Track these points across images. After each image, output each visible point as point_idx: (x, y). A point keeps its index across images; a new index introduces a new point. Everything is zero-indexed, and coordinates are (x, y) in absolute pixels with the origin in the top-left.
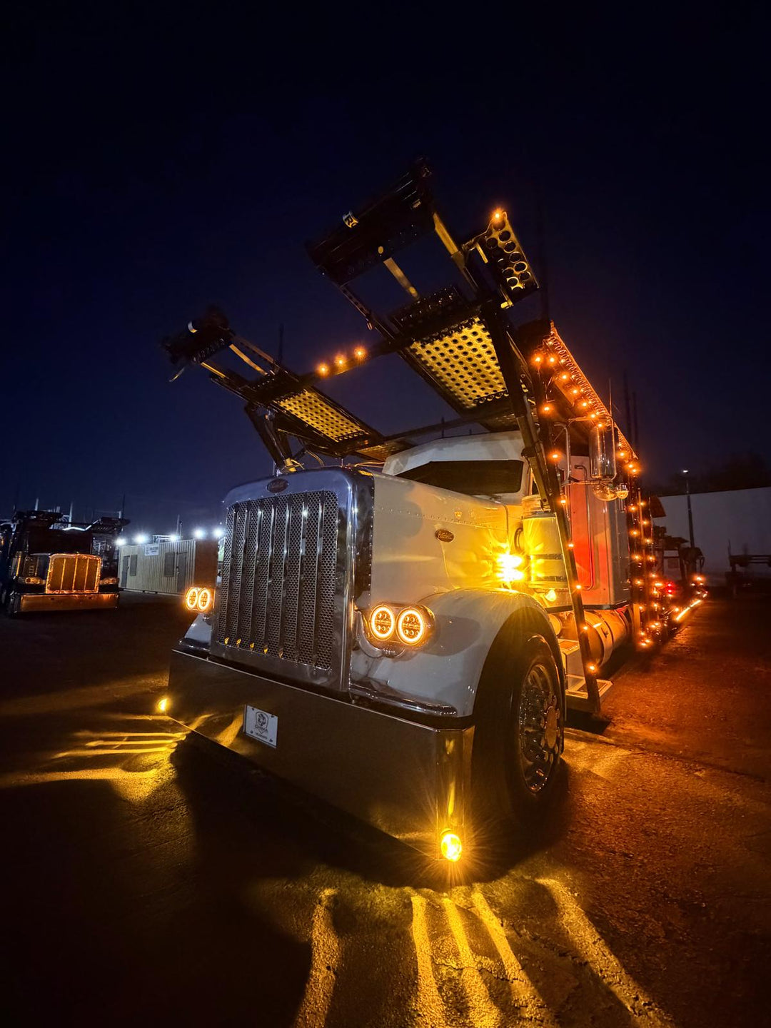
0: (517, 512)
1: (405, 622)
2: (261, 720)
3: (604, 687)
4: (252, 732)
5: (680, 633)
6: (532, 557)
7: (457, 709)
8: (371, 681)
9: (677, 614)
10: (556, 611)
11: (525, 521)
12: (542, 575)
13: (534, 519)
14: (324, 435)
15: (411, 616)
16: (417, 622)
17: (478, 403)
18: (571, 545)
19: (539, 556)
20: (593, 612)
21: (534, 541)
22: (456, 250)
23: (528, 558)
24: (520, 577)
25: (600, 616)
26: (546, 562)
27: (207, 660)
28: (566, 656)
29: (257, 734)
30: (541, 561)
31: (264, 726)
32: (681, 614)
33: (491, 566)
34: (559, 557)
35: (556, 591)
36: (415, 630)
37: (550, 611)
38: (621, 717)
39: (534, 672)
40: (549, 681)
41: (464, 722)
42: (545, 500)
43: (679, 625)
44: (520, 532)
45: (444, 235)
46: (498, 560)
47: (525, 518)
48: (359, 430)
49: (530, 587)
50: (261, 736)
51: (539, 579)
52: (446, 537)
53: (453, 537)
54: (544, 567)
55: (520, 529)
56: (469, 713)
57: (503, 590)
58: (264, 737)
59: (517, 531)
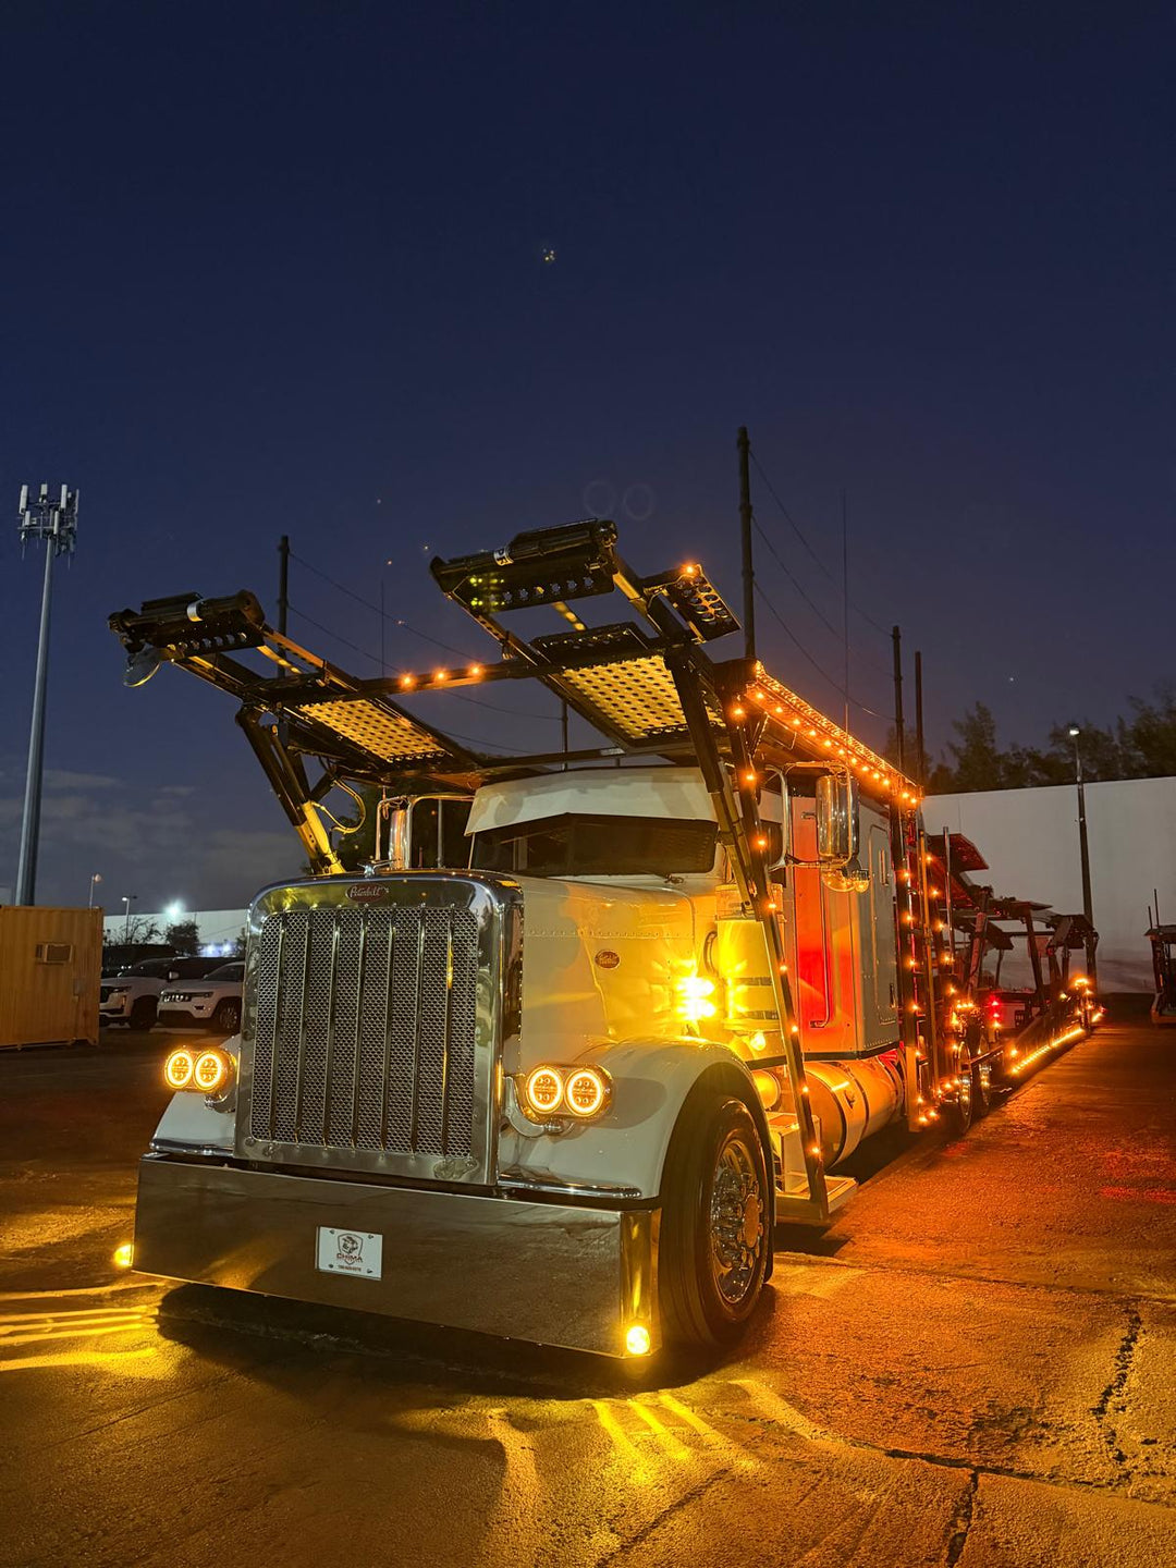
0: (708, 906)
1: (576, 1086)
2: (349, 1245)
3: (839, 1188)
4: (331, 1266)
5: (1016, 1099)
6: (730, 982)
7: (641, 1189)
8: (522, 1171)
9: (1016, 1061)
10: (768, 1064)
11: (719, 923)
12: (744, 1010)
13: (733, 922)
14: (369, 752)
15: (584, 1080)
16: (591, 1086)
17: (650, 735)
18: (784, 968)
19: (743, 981)
20: (835, 1064)
21: (732, 954)
22: (637, 596)
23: (723, 983)
24: (710, 1011)
25: (847, 1071)
26: (749, 989)
27: (226, 1167)
28: (782, 1138)
29: (342, 1267)
30: (744, 988)
31: (355, 1254)
32: (1022, 1061)
33: (667, 993)
34: (767, 982)
35: (765, 1033)
36: (589, 1097)
37: (754, 1065)
38: (867, 1234)
39: (729, 1151)
40: (750, 1162)
41: (650, 1204)
42: (747, 903)
43: (1018, 1084)
44: (712, 939)
45: (623, 584)
46: (678, 987)
47: (720, 919)
48: (438, 749)
49: (726, 1027)
50: (350, 1268)
51: (742, 1016)
52: (609, 961)
53: (618, 960)
54: (749, 999)
55: (713, 934)
56: (655, 1194)
57: (688, 1039)
58: (354, 1269)
59: (707, 939)
